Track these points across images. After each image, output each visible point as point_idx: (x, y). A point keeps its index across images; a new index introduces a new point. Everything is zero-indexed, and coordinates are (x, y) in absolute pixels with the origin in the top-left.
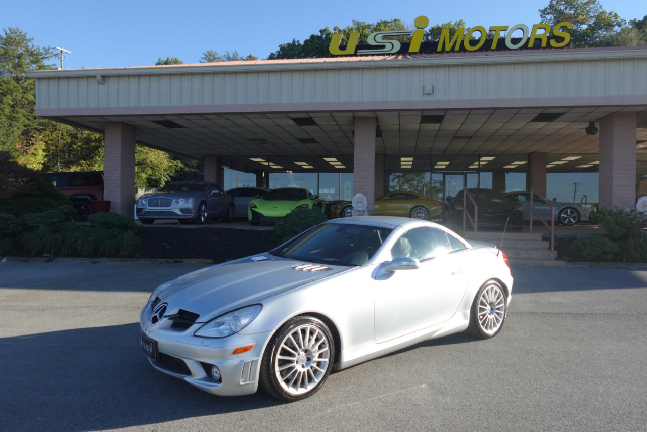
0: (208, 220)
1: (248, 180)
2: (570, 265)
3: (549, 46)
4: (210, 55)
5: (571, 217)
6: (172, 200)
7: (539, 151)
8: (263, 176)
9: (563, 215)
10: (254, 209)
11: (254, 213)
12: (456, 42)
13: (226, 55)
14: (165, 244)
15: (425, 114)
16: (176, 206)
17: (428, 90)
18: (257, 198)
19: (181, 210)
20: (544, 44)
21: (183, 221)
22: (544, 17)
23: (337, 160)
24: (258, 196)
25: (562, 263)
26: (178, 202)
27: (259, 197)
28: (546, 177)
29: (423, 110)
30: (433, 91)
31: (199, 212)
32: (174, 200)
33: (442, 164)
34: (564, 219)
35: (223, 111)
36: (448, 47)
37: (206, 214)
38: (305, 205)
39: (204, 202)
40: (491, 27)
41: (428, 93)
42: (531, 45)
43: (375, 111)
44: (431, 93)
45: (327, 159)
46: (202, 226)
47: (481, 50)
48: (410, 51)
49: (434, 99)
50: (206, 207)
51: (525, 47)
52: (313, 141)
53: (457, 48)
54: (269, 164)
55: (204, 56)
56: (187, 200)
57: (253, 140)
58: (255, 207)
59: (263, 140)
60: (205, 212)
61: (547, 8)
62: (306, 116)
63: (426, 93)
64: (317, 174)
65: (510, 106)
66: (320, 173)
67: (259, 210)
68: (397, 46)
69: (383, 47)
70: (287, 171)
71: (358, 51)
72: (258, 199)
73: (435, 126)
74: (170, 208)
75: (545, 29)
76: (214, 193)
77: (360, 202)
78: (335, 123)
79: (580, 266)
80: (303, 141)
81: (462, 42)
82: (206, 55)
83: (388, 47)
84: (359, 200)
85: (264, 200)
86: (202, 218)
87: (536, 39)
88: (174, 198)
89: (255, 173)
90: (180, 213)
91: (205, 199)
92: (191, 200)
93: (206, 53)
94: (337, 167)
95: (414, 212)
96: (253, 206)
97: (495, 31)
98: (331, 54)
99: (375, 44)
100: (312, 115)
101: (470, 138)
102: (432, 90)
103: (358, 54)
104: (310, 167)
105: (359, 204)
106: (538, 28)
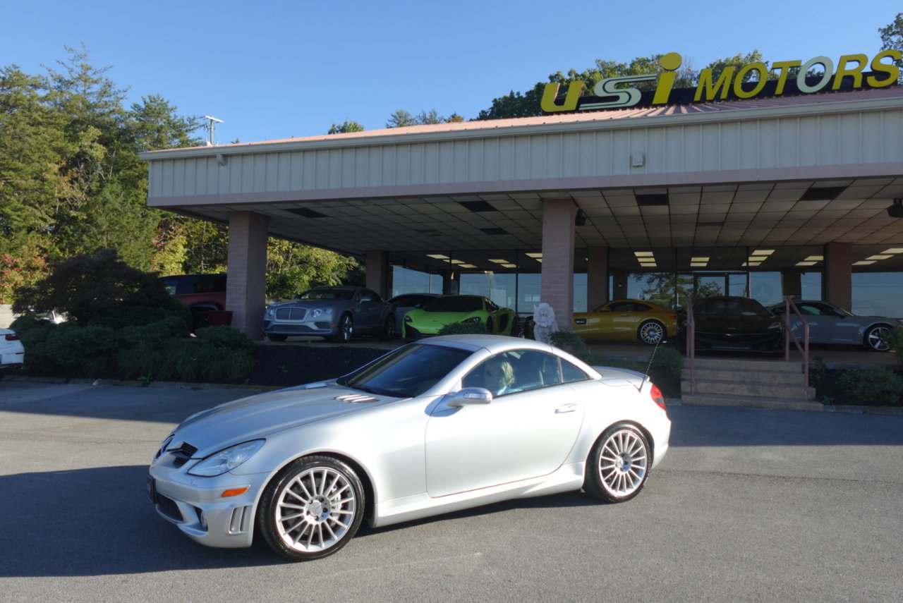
0: (355, 337)
2: (832, 409)
3: (865, 86)
4: (400, 117)
6: (305, 311)
7: (837, 241)
8: (452, 278)
9: (871, 336)
10: (409, 323)
11: (408, 328)
12: (722, 87)
13: (421, 115)
14: (284, 366)
15: (639, 192)
16: (311, 319)
17: (637, 160)
18: (417, 308)
19: (317, 324)
20: (858, 83)
21: (328, 339)
22: (886, 40)
24: (418, 305)
25: (820, 406)
26: (313, 314)
27: (420, 308)
28: (850, 280)
29: (634, 188)
30: (644, 162)
31: (340, 325)
32: (308, 311)
33: (700, 262)
34: (874, 341)
36: (711, 95)
37: (351, 329)
38: (476, 318)
39: (347, 314)
40: (774, 63)
41: (637, 165)
42: (837, 85)
44: (641, 164)
45: (531, 255)
46: (346, 345)
47: (760, 96)
48: (655, 102)
49: (646, 173)
50: (351, 319)
51: (828, 89)
52: (499, 231)
53: (724, 95)
54: (451, 261)
55: (393, 118)
56: (325, 310)
57: (422, 231)
58: (410, 321)
59: (435, 230)
60: (349, 327)
61: (892, 25)
63: (634, 164)
64: (515, 275)
66: (519, 275)
67: (414, 325)
68: (637, 96)
69: (617, 98)
70: (486, 272)
71: (582, 105)
72: (418, 310)
73: (662, 209)
74: (303, 321)
75: (859, 61)
76: (363, 302)
77: (544, 315)
78: (519, 207)
79: (849, 411)
80: (488, 231)
81: (732, 86)
82: (395, 117)
83: (623, 98)
84: (542, 313)
86: (346, 335)
87: (845, 77)
88: (308, 307)
89: (441, 275)
90: (314, 327)
91: (350, 310)
92: (330, 311)
93: (394, 114)
95: (644, 330)
96: (408, 319)
97: (781, 68)
98: (543, 111)
99: (604, 95)
101: (722, 224)
102: (642, 160)
103: (580, 109)
104: (513, 266)
105: (543, 317)
106: (849, 61)
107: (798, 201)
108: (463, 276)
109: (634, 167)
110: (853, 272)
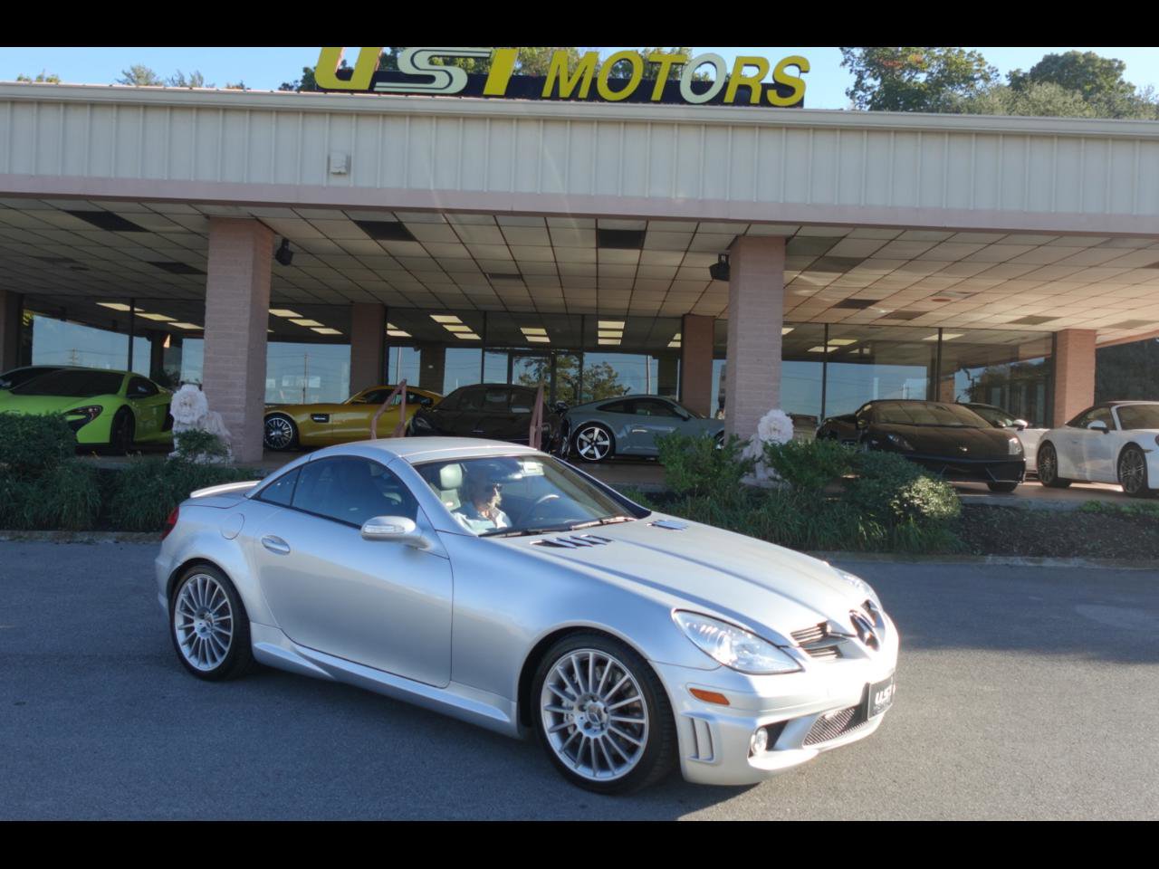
3: (764, 102)
4: (139, 77)
8: (167, 345)
12: (581, 80)
13: (175, 78)
17: (339, 165)
20: (755, 98)
24: (8, 384)
27: (9, 388)
28: (710, 369)
29: (342, 208)
30: (348, 167)
36: (565, 90)
41: (337, 171)
42: (730, 97)
44: (343, 170)
45: (278, 313)
47: (632, 99)
48: (486, 92)
49: (352, 185)
51: (718, 100)
53: (584, 92)
63: (333, 170)
65: (509, 209)
68: (461, 80)
69: (431, 79)
71: (378, 84)
75: (758, 67)
80: (166, 267)
81: (594, 81)
82: (129, 75)
83: (442, 79)
84: (187, 400)
87: (741, 87)
93: (128, 70)
97: (661, 63)
98: (318, 86)
99: (412, 71)
101: (520, 277)
102: (346, 164)
103: (376, 89)
105: (184, 408)
106: (746, 65)
107: (597, 248)
108: (186, 342)
109: (334, 174)
110: (714, 358)
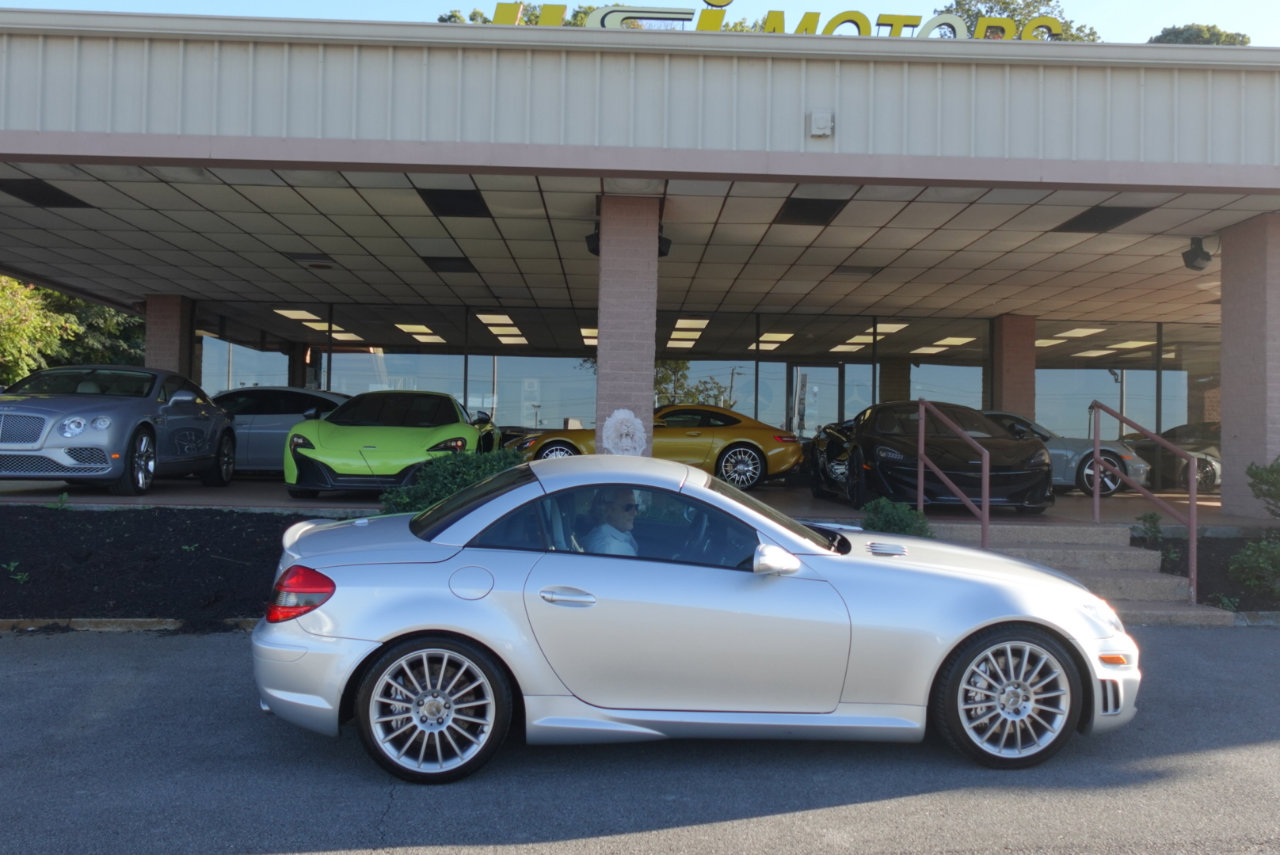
0: (159, 482)
1: (269, 370)
2: (1243, 621)
5: (1106, 476)
6: (42, 421)
7: (1017, 312)
8: (308, 360)
9: (1088, 471)
10: (303, 451)
11: (303, 463)
14: (13, 565)
15: (799, 192)
16: (56, 439)
17: (820, 125)
18: (309, 418)
19: (73, 452)
21: (80, 486)
23: (511, 322)
24: (312, 412)
25: (1224, 616)
26: (62, 429)
27: (316, 417)
28: (1033, 377)
29: (798, 182)
30: (833, 129)
31: (131, 455)
32: (50, 423)
33: (771, 340)
34: (1091, 479)
35: (215, 156)
37: (151, 465)
38: (456, 440)
39: (146, 429)
40: (880, 16)
41: (820, 133)
43: (666, 177)
44: (828, 132)
45: (485, 318)
46: (141, 503)
49: (837, 151)
50: (153, 441)
52: (463, 264)
54: (330, 327)
56: (93, 421)
57: (292, 257)
58: (308, 444)
59: (325, 256)
60: (148, 459)
62: (462, 183)
63: (815, 131)
64: (462, 357)
65: (1036, 179)
66: (471, 358)
67: (318, 454)
70: (371, 349)
72: (313, 421)
73: (805, 233)
74: (36, 445)
76: (177, 403)
77: (627, 435)
79: (1271, 623)
80: (435, 263)
85: (333, 426)
86: (141, 476)
88: (50, 413)
89: (285, 353)
90: (67, 461)
91: (148, 419)
92: (105, 423)
94: (504, 340)
96: (301, 441)
97: (891, 25)
100: (483, 182)
101: (876, 271)
102: (830, 124)
104: (437, 339)
105: (624, 440)
107: (1046, 232)
109: (813, 136)
110: (1038, 368)
